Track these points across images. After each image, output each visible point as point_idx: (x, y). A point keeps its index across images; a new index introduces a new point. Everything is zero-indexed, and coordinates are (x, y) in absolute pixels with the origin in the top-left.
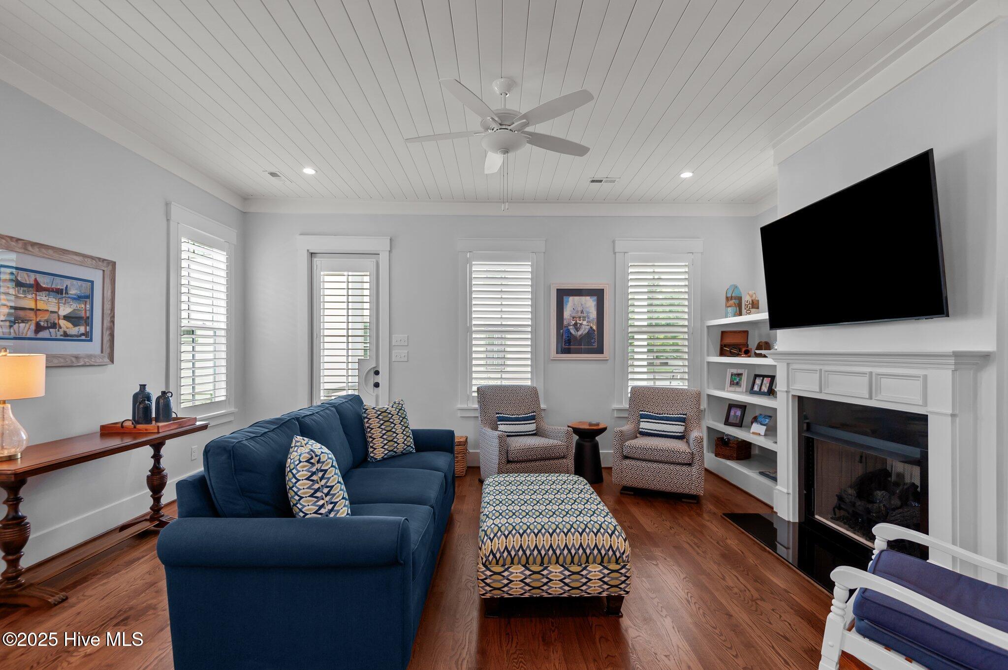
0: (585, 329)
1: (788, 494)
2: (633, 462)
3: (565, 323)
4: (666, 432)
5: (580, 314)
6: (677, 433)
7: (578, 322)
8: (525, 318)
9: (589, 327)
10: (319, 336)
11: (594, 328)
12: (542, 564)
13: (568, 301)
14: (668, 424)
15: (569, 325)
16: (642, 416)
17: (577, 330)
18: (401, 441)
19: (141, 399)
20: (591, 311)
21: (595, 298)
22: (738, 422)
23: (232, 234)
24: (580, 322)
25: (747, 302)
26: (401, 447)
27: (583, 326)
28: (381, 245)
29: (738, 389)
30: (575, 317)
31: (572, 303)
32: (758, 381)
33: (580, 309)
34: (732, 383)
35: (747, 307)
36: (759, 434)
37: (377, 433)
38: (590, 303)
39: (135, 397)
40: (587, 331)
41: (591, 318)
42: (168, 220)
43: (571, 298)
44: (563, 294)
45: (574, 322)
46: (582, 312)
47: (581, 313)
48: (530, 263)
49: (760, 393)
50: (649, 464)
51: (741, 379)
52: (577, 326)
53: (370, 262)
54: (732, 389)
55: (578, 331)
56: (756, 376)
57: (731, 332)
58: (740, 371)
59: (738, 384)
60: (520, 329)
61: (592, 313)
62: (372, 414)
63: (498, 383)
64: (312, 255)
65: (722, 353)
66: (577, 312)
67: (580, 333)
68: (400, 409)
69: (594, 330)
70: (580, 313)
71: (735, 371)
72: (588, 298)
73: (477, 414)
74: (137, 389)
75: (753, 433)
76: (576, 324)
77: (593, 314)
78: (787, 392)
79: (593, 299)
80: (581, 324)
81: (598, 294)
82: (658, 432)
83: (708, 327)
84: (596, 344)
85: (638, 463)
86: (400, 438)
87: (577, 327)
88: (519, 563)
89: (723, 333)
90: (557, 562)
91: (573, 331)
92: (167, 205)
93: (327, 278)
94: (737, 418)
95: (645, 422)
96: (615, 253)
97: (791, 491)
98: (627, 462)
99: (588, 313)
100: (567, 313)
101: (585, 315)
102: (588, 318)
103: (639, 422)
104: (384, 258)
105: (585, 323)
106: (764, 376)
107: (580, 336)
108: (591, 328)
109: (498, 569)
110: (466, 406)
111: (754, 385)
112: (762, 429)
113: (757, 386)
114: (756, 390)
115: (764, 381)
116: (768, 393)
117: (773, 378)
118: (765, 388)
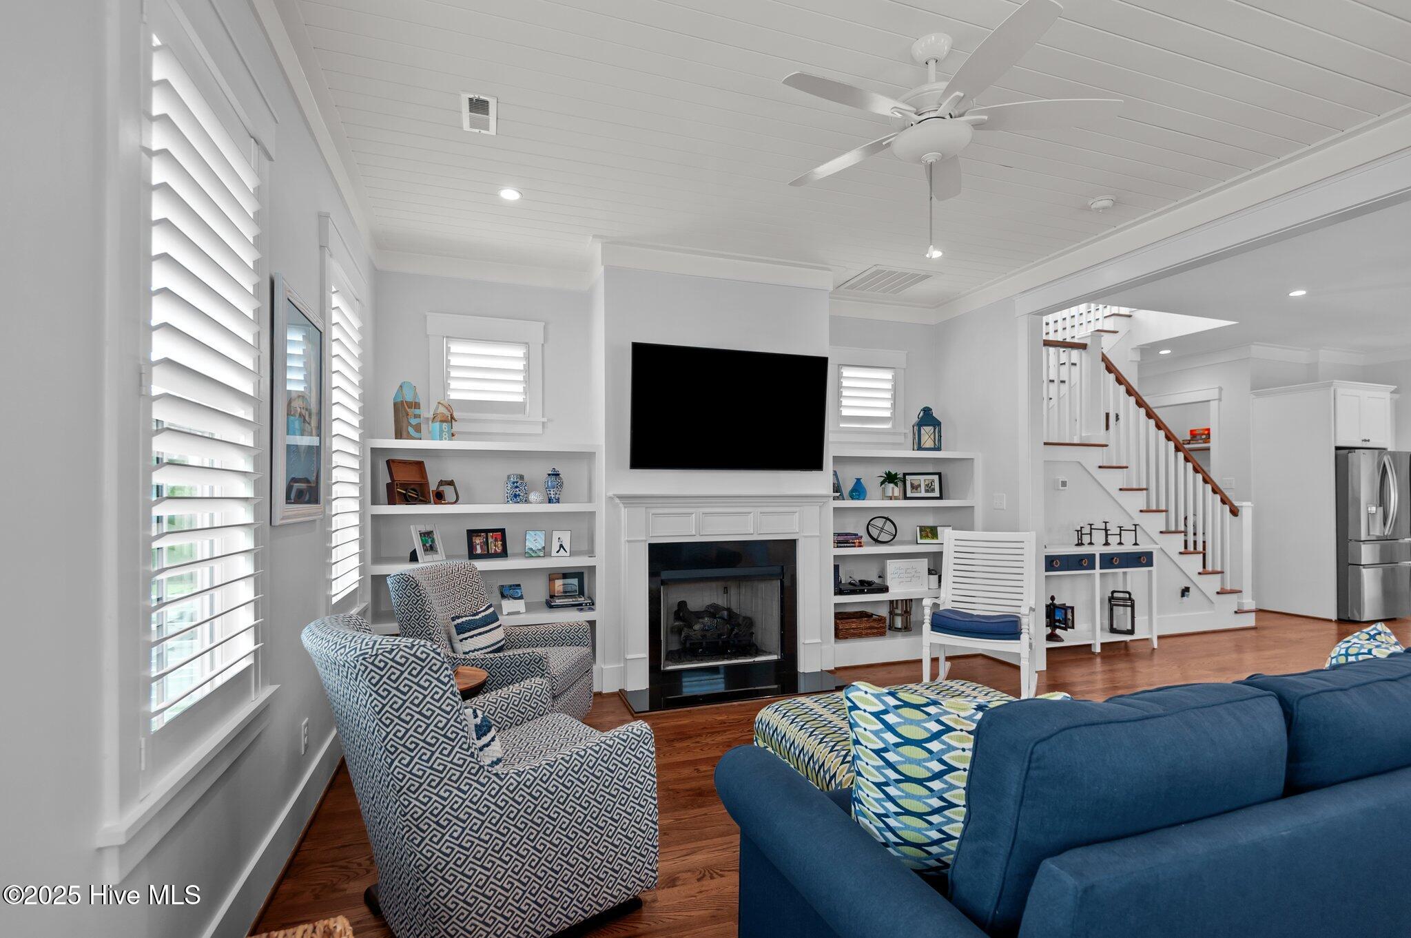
1: (646, 658)
4: (496, 643)
6: (501, 641)
14: (494, 629)
16: (462, 629)
32: (478, 541)
34: (427, 549)
36: (518, 613)
49: (487, 555)
51: (433, 539)
54: (429, 557)
56: (472, 533)
57: (400, 461)
58: (428, 527)
59: (432, 548)
65: (393, 499)
71: (420, 528)
75: (509, 614)
78: (637, 542)
89: (390, 462)
95: (474, 636)
97: (647, 655)
103: (455, 643)
106: (487, 531)
111: (471, 547)
112: (519, 605)
113: (478, 547)
114: (479, 551)
115: (489, 537)
116: (504, 554)
117: (503, 531)
118: (495, 547)
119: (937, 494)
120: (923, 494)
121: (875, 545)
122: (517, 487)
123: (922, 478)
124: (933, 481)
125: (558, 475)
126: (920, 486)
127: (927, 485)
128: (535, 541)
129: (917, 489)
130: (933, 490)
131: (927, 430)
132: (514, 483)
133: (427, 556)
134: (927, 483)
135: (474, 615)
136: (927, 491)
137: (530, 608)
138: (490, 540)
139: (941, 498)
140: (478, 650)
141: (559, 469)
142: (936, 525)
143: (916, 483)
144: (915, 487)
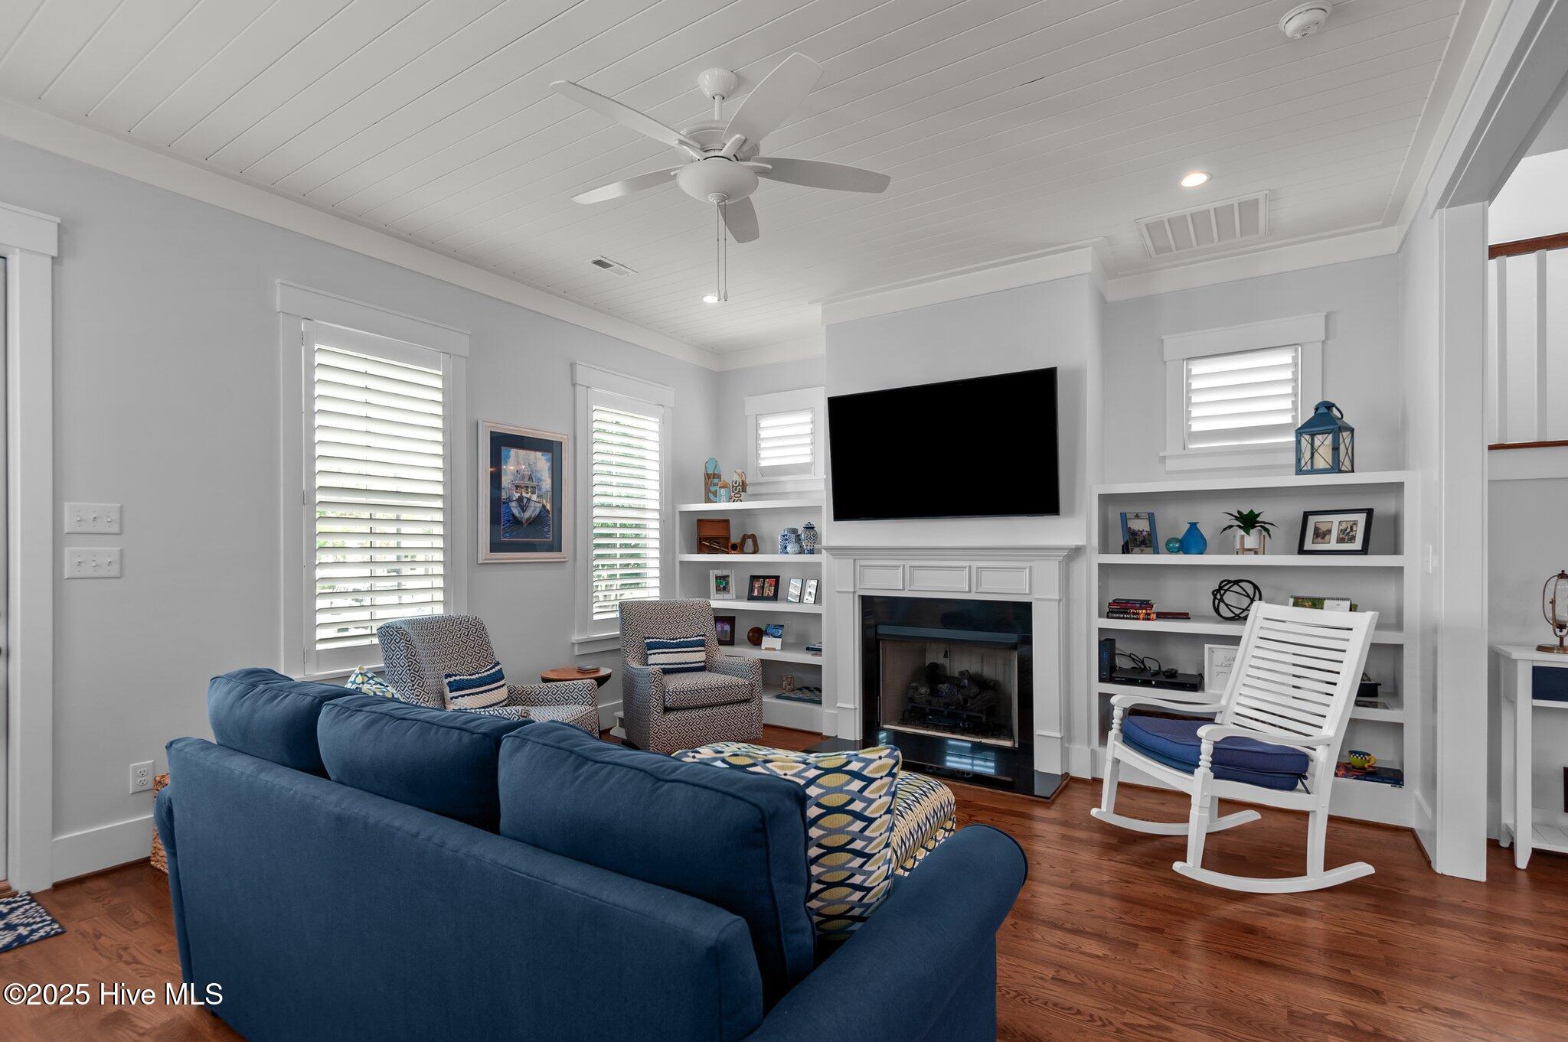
0: (535, 508)
1: (855, 709)
2: (679, 715)
3: (504, 495)
4: (688, 663)
5: (526, 482)
6: (698, 662)
7: (524, 495)
9: (541, 505)
11: (548, 506)
13: (508, 457)
14: (689, 652)
15: (510, 499)
16: (650, 646)
17: (523, 509)
20: (543, 478)
21: (549, 456)
22: (728, 639)
24: (528, 496)
25: (736, 483)
27: (532, 504)
29: (727, 596)
30: (519, 487)
31: (515, 462)
32: (757, 585)
33: (527, 473)
34: (718, 589)
35: (736, 490)
36: (775, 649)
38: (541, 462)
40: (538, 511)
41: (544, 490)
43: (513, 452)
44: (502, 443)
45: (517, 495)
46: (530, 478)
47: (529, 480)
48: (441, 373)
49: (761, 598)
50: (701, 712)
51: (728, 582)
52: (523, 502)
54: (720, 596)
55: (524, 511)
56: (754, 578)
57: (708, 521)
58: (725, 573)
59: (725, 589)
61: (544, 481)
65: (701, 549)
66: (523, 477)
67: (527, 515)
69: (548, 511)
70: (527, 478)
71: (720, 573)
72: (538, 455)
75: (766, 649)
76: (520, 500)
77: (547, 484)
78: (854, 592)
79: (545, 457)
80: (529, 500)
81: (554, 450)
82: (680, 666)
83: (681, 512)
84: (550, 535)
85: (687, 714)
87: (523, 504)
89: (699, 521)
91: (516, 511)
94: (726, 633)
95: (659, 653)
96: (575, 385)
97: (858, 707)
98: (672, 716)
99: (539, 480)
101: (535, 483)
102: (540, 490)
103: (646, 656)
105: (534, 498)
106: (765, 577)
107: (528, 519)
108: (544, 506)
110: (302, 676)
111: (751, 589)
112: (776, 643)
113: (756, 590)
114: (756, 594)
115: (766, 583)
116: (775, 598)
117: (777, 578)
118: (769, 591)
119: (1357, 545)
120: (1333, 545)
121: (1219, 623)
122: (786, 540)
123: (1336, 519)
124: (1355, 523)
125: (813, 528)
126: (1329, 532)
127: (1343, 531)
128: (794, 589)
129: (1323, 538)
130: (1352, 539)
131: (1324, 442)
132: (784, 536)
133: (718, 595)
134: (1343, 527)
135: (673, 639)
136: (1340, 540)
137: (785, 647)
138: (766, 585)
139: (1364, 551)
140: (657, 665)
141: (814, 523)
142: (1321, 596)
143: (1323, 528)
144: (1321, 535)
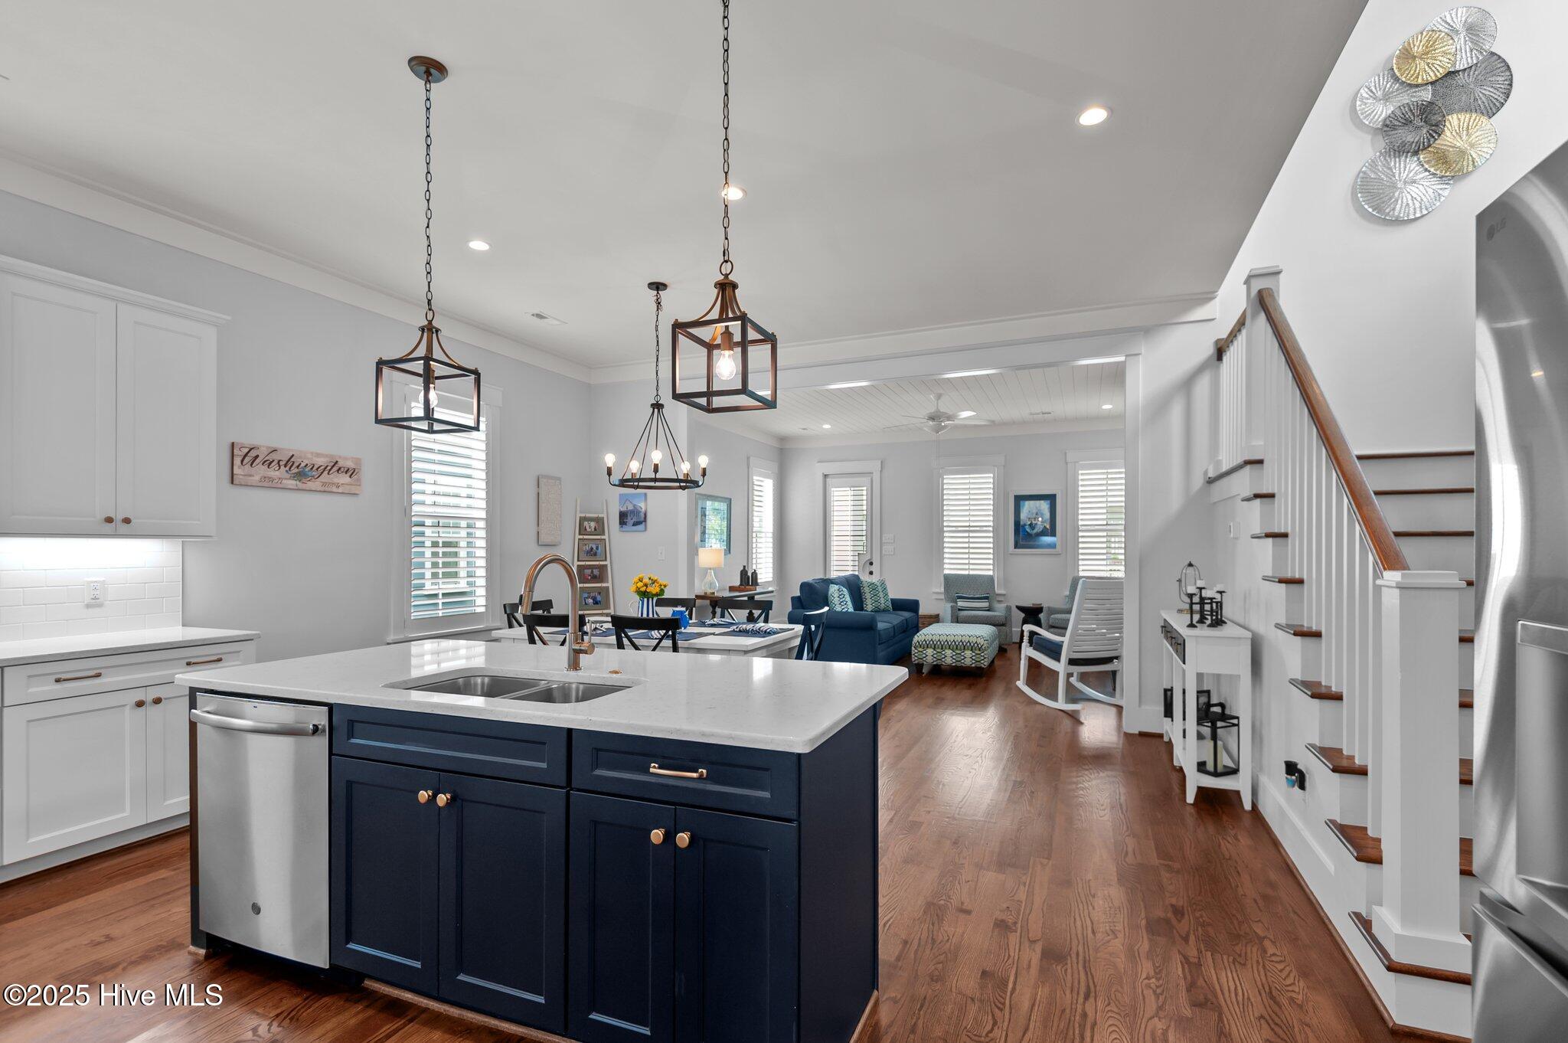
3: (1022, 522)
5: (1035, 516)
7: (1033, 522)
8: (988, 521)
9: (1043, 524)
10: (830, 536)
11: (1048, 527)
12: (942, 648)
13: (1024, 505)
15: (1025, 524)
17: (1033, 527)
18: (883, 602)
19: (744, 573)
20: (1044, 513)
21: (1049, 502)
23: (775, 466)
24: (1036, 522)
26: (883, 606)
27: (1038, 526)
28: (875, 466)
30: (1031, 519)
31: (1028, 507)
33: (1035, 511)
37: (868, 596)
38: (1044, 506)
39: (742, 572)
40: (1041, 530)
41: (1045, 519)
42: (748, 468)
43: (1027, 503)
44: (1019, 499)
45: (1029, 523)
46: (1037, 514)
48: (992, 475)
53: (866, 480)
55: (1033, 529)
60: (985, 529)
62: (865, 585)
63: (966, 572)
64: (826, 476)
66: (1033, 513)
67: (1035, 531)
68: (883, 583)
69: (1048, 529)
70: (1035, 514)
72: (1042, 502)
73: (942, 597)
74: (742, 568)
76: (1031, 525)
77: (1047, 515)
79: (1046, 503)
80: (1036, 524)
81: (1051, 498)
86: (882, 601)
88: (931, 647)
90: (949, 648)
91: (1028, 529)
92: (748, 458)
93: (836, 494)
96: (1067, 463)
99: (1042, 514)
100: (1023, 516)
101: (1039, 516)
102: (1042, 519)
104: (876, 477)
105: (1039, 522)
107: (1034, 534)
108: (1045, 527)
109: (920, 649)
